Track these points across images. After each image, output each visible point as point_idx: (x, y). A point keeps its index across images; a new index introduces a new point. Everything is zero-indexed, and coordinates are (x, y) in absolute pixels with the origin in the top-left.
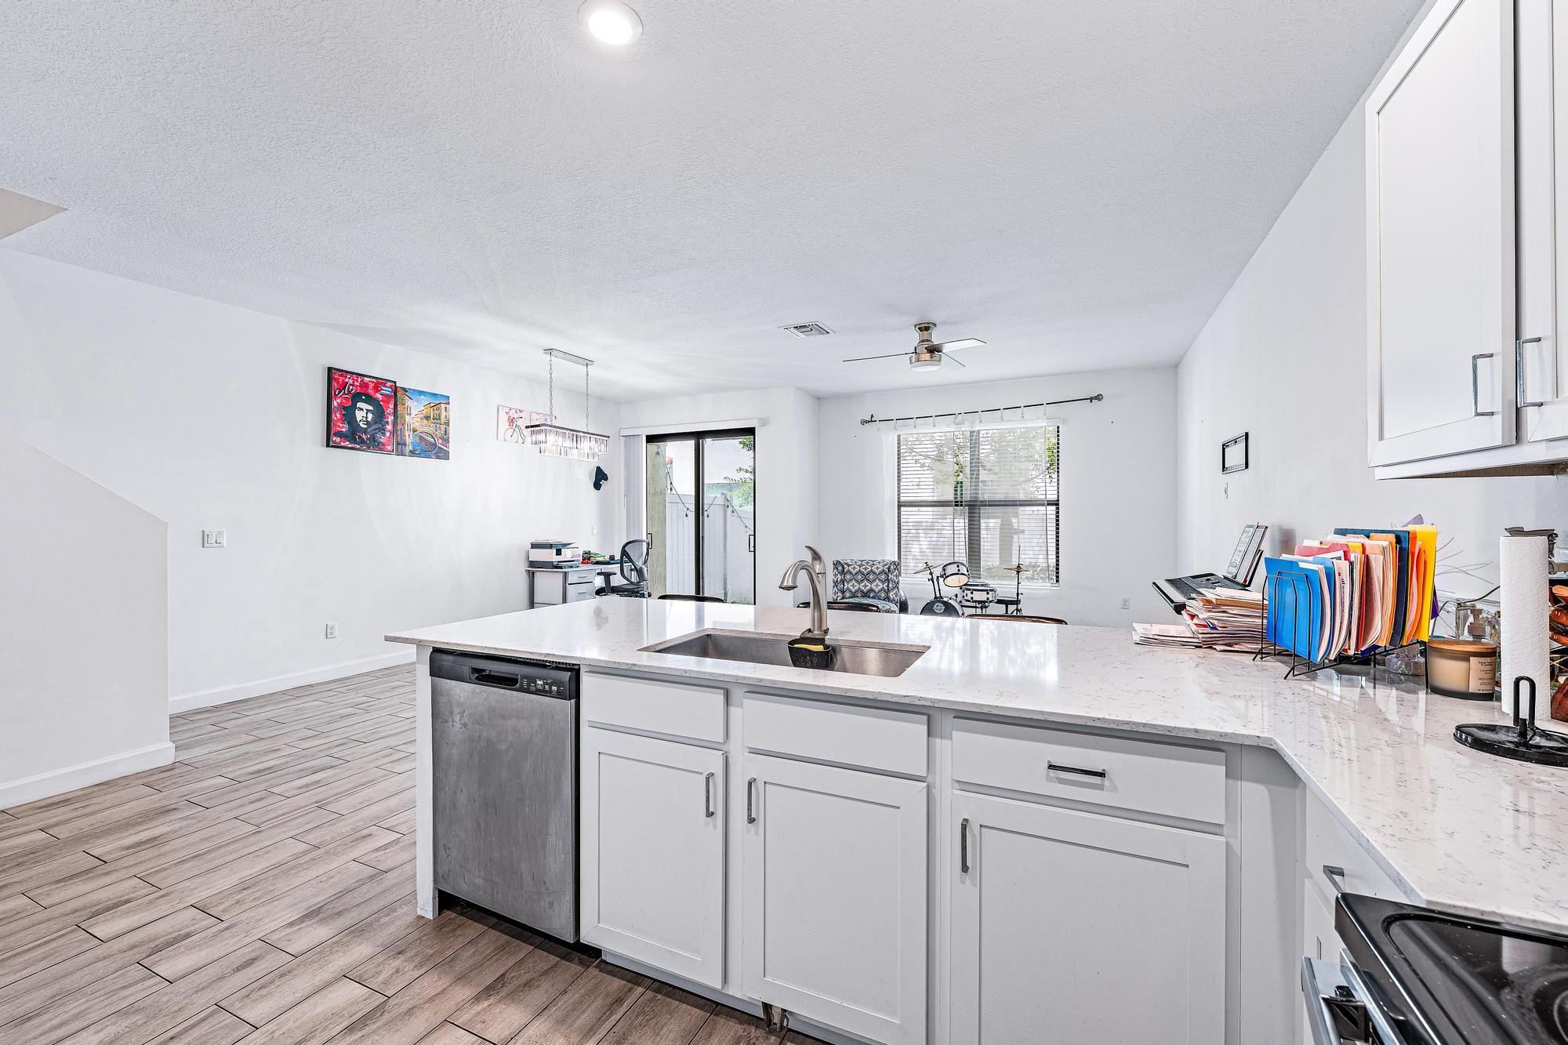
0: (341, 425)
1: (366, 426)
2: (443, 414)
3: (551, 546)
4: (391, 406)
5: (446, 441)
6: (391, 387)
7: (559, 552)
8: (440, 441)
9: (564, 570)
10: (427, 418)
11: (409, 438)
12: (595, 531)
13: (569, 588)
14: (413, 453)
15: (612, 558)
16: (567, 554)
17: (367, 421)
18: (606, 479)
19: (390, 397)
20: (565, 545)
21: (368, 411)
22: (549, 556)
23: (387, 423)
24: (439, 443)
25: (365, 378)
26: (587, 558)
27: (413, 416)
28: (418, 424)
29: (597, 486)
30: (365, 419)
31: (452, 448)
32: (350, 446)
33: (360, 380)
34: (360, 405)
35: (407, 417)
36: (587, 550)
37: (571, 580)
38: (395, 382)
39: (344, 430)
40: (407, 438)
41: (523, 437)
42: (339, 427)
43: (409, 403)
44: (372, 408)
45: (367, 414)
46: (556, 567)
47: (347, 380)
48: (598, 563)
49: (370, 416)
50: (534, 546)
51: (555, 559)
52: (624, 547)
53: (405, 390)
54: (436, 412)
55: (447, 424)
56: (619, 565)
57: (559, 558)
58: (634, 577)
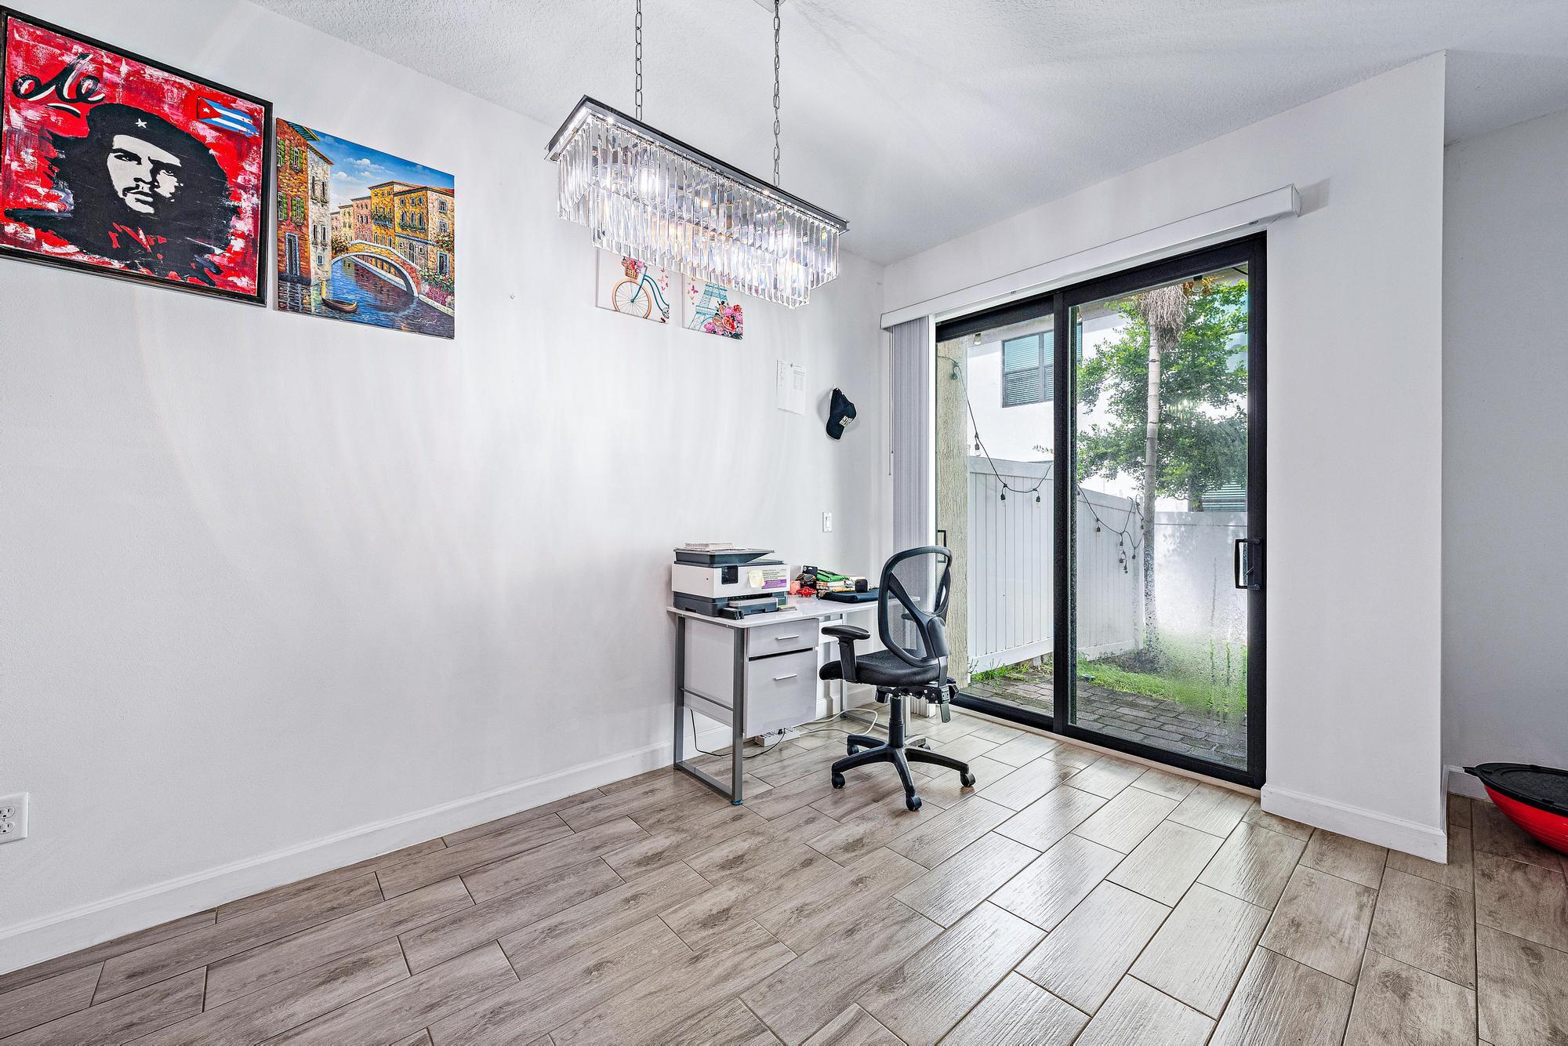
0: (42, 191)
1: (151, 210)
2: (434, 220)
3: (712, 560)
4: (252, 167)
5: (445, 288)
6: (251, 114)
7: (730, 577)
8: (426, 288)
9: (738, 623)
10: (382, 219)
11: (321, 266)
12: (829, 524)
13: (751, 668)
14: (334, 309)
15: (862, 586)
16: (752, 579)
17: (155, 195)
18: (852, 414)
19: (252, 141)
20: (749, 558)
21: (157, 167)
22: (708, 583)
23: (237, 212)
24: (421, 292)
25: (150, 71)
26: (809, 583)
27: (333, 207)
28: (350, 233)
29: (834, 430)
30: (146, 188)
31: (462, 308)
32: (80, 258)
33: (124, 69)
34: (121, 141)
35: (314, 211)
36: (811, 564)
37: (754, 648)
38: (268, 106)
39: (52, 206)
40: (313, 264)
41: (663, 306)
42: (34, 194)
43: (316, 170)
44: (176, 161)
45: (154, 172)
46: (722, 613)
47: (68, 59)
48: (830, 597)
49: (167, 185)
50: (685, 558)
51: (722, 591)
52: (890, 565)
53: (305, 135)
54: (412, 209)
55: (448, 245)
56: (875, 604)
57: (731, 590)
58: (909, 639)
